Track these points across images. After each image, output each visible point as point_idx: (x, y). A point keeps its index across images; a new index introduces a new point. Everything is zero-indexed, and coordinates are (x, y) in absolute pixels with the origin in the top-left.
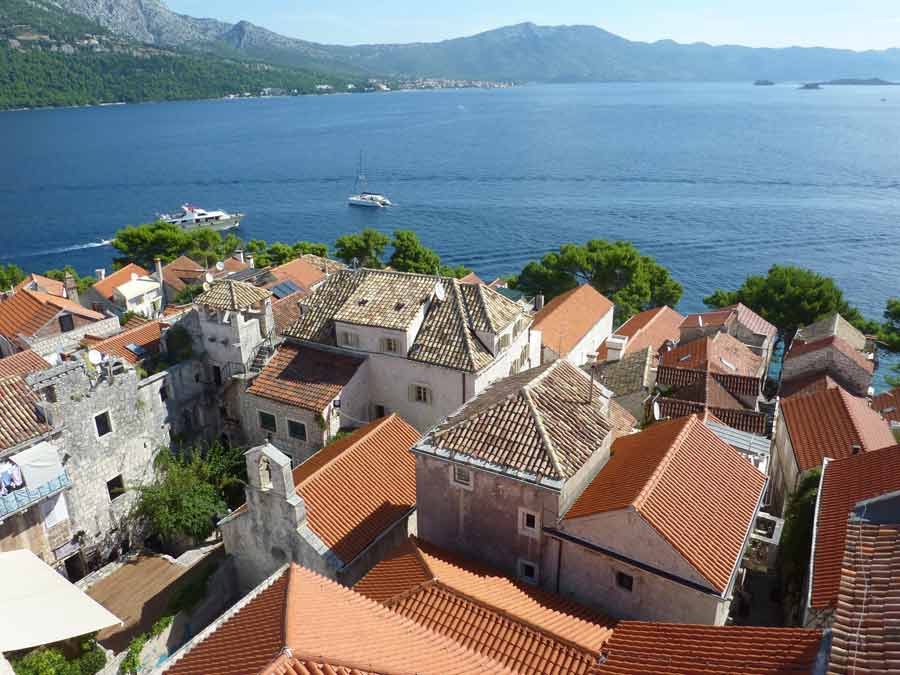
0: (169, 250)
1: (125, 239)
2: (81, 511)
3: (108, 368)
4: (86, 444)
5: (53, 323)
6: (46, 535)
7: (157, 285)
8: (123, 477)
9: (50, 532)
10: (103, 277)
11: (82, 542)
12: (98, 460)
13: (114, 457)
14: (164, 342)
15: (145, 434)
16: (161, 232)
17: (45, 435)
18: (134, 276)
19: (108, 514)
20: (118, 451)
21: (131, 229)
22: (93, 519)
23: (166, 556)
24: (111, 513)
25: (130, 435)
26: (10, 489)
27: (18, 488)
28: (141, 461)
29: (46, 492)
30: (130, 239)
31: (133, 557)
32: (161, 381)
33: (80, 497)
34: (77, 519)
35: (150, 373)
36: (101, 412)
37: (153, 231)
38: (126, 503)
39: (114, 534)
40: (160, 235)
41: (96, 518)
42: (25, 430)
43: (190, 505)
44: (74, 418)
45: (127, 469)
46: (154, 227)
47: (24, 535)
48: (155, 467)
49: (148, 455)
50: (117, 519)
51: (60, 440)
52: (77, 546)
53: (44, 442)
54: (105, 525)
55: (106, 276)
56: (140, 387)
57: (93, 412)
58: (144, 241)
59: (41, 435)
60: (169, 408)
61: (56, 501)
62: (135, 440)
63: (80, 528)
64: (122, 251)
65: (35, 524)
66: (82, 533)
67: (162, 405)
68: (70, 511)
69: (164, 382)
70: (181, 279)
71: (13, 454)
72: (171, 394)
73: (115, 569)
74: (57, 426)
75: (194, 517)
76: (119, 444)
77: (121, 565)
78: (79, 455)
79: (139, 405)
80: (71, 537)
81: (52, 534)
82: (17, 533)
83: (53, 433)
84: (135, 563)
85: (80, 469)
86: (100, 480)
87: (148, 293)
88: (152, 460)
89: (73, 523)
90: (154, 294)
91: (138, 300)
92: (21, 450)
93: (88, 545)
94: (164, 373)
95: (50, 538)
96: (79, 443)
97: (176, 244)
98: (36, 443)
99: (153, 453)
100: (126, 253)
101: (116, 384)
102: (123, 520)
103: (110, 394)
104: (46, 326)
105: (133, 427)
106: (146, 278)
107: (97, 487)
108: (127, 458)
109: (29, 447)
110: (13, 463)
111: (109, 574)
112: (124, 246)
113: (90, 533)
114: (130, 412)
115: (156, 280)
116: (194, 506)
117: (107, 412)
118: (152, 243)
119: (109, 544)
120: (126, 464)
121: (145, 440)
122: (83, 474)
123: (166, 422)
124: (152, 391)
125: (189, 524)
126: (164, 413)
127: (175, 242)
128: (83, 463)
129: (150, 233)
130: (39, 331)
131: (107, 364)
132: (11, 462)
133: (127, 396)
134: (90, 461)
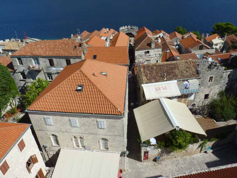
0: (229, 32)
1: (217, 26)
2: (196, 99)
3: (213, 63)
4: (205, 83)
5: (198, 47)
6: (187, 101)
7: (223, 41)
8: (209, 95)
9: (188, 101)
10: (207, 36)
11: (194, 106)
12: (206, 88)
13: (209, 89)
14: (230, 60)
15: (219, 85)
16: (229, 26)
17: (197, 77)
18: (217, 38)
19: (202, 102)
20: (211, 87)
21: (220, 24)
22: (198, 102)
23: (214, 120)
24: (203, 102)
25: (216, 84)
26: (186, 88)
27: (187, 88)
28: (215, 92)
29: (192, 92)
30: (219, 26)
31: (205, 116)
32: (230, 72)
33: (198, 96)
34: (195, 100)
35: (228, 69)
36: (211, 76)
37: (226, 25)
38: (207, 101)
39: (201, 108)
40: (227, 27)
41: (199, 102)
42: (193, 75)
43: (226, 110)
44: (205, 75)
45: (211, 93)
46: (226, 24)
47: (183, 99)
48: (218, 95)
49: (217, 91)
50: (203, 104)
51: (200, 80)
52: (192, 107)
53: (196, 79)
54: (201, 105)
55: (208, 36)
56: (224, 72)
57: (210, 75)
58: (222, 27)
59: (196, 77)
60: (229, 81)
61: (193, 94)
62: (216, 86)
63: (195, 103)
64: (215, 29)
65: (186, 98)
66: (195, 104)
67: (227, 79)
68: (194, 98)
69: (231, 73)
70: (231, 41)
71: (189, 80)
72: (231, 77)
73: (200, 117)
74: (201, 76)
75: (227, 114)
76: (212, 86)
77: (202, 117)
78: (202, 85)
79: (221, 77)
80: (192, 104)
81: (189, 102)
82: (182, 98)
83: (199, 78)
84: (205, 118)
85: (201, 89)
86: (204, 93)
87: (220, 43)
88: (218, 93)
89: (194, 101)
90: (221, 44)
91: (216, 45)
92: (191, 79)
93: (195, 108)
94: (232, 70)
95: (188, 102)
96: (203, 82)
97: (232, 30)
98: (195, 79)
99: (219, 91)
100: (216, 30)
101: (218, 69)
102: (205, 105)
103: (216, 72)
104: (196, 47)
105: (217, 82)
106: (220, 39)
107: (203, 94)
108: (212, 90)
109: (192, 79)
110: (188, 82)
111: (198, 117)
112: (216, 28)
113: (196, 105)
114: (218, 78)
115: (223, 40)
116: (227, 111)
117: (213, 77)
118: (224, 29)
119: (199, 109)
120: (211, 91)
121: (218, 87)
122: (201, 90)
123: (226, 84)
124: (226, 74)
125: (224, 115)
126: (227, 82)
127: (232, 29)
128: (202, 87)
129: (225, 26)
130: (194, 48)
131: (213, 62)
132: (188, 81)
133: (220, 73)
134: (204, 87)
